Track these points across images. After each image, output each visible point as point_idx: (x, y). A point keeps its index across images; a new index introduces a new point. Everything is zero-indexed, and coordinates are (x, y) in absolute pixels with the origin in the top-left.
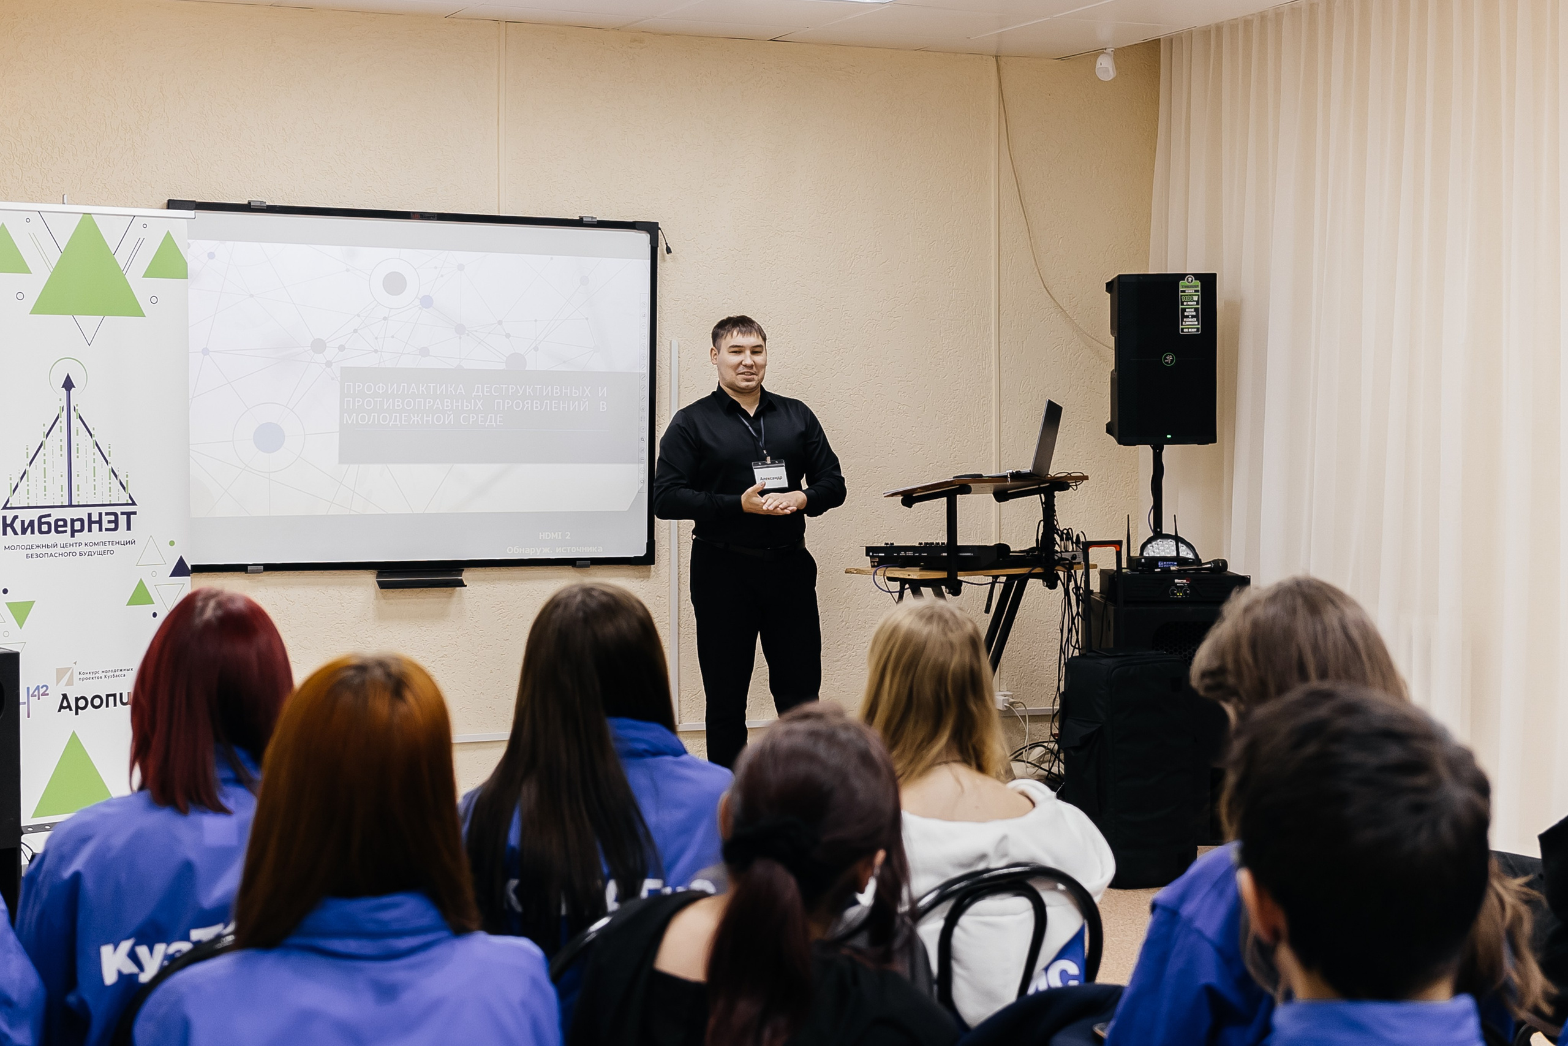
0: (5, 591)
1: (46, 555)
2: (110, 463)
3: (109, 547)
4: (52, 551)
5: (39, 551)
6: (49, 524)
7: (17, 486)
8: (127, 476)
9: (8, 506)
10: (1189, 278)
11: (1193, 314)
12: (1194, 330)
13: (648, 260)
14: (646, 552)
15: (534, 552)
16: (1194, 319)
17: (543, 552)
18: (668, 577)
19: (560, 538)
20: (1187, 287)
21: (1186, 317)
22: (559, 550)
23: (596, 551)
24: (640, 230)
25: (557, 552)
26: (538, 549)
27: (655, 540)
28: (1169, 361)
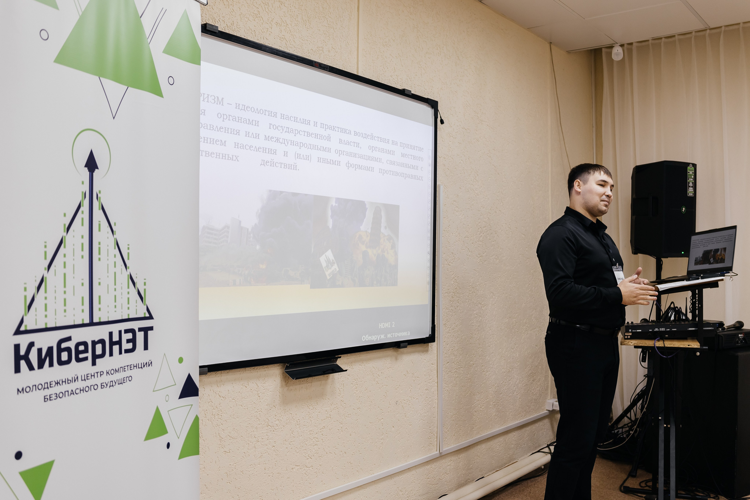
0: (18, 455)
1: (67, 393)
2: (129, 268)
3: (128, 373)
4: (72, 386)
5: (57, 389)
6: (68, 350)
7: (33, 300)
8: (145, 284)
9: (22, 328)
10: (691, 165)
11: (692, 185)
12: (692, 194)
13: (432, 126)
14: (431, 334)
15: (376, 339)
16: (692, 188)
17: (381, 338)
18: (436, 350)
19: (390, 327)
20: (690, 170)
21: (690, 187)
22: (389, 336)
23: (407, 335)
24: (429, 105)
25: (388, 337)
26: (379, 336)
27: (435, 325)
28: (683, 210)
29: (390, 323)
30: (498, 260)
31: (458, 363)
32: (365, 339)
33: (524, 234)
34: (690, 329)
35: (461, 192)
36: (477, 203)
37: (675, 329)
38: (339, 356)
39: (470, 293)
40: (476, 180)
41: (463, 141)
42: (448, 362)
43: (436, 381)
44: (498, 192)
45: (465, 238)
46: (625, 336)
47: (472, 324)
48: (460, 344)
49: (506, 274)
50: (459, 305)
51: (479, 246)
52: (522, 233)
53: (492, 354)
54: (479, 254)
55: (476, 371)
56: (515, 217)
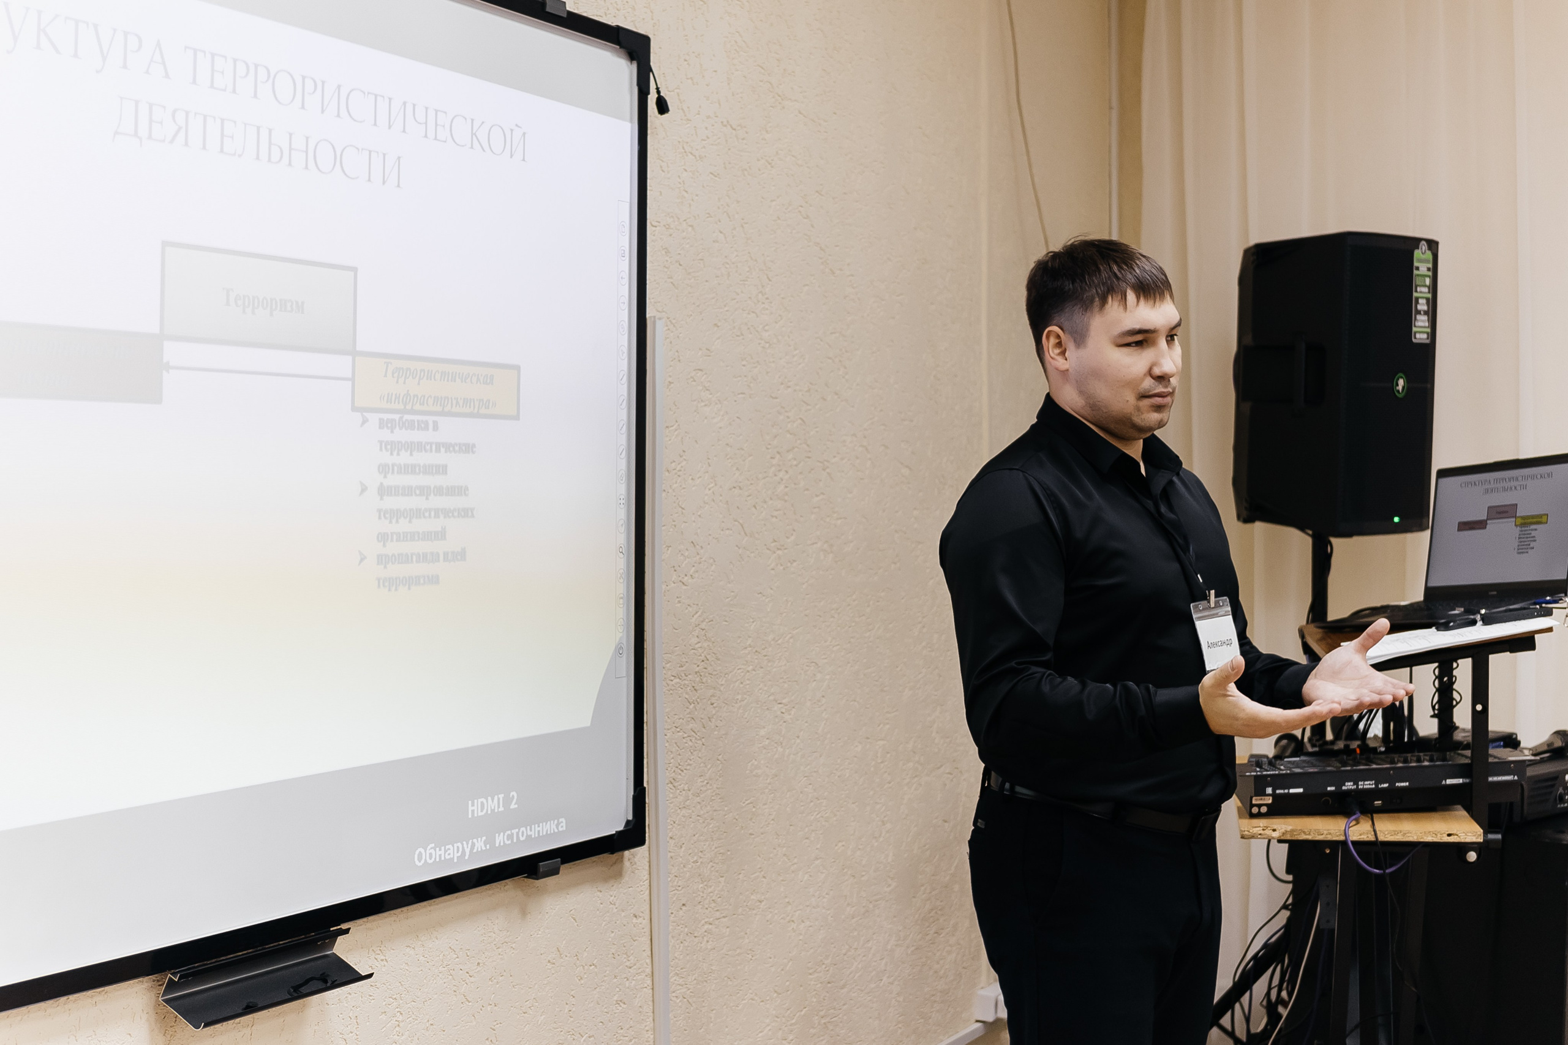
10: (1424, 246)
11: (1425, 308)
12: (1425, 336)
13: (631, 121)
14: (630, 818)
15: (459, 854)
16: (1425, 318)
17: (475, 851)
18: (647, 868)
19: (501, 809)
20: (1420, 261)
21: (1418, 312)
22: (500, 839)
23: (556, 831)
24: (621, 50)
25: (497, 845)
26: (467, 844)
27: (645, 788)
28: (1400, 388)
29: (501, 796)
30: (831, 555)
31: (713, 905)
32: (426, 860)
33: (907, 467)
34: (1449, 782)
35: (719, 338)
36: (767, 373)
37: (1406, 782)
38: (344, 926)
39: (748, 671)
40: (766, 296)
41: (725, 168)
42: (684, 905)
43: (649, 970)
44: (831, 333)
45: (730, 489)
46: (1252, 806)
47: (754, 773)
48: (720, 839)
49: (854, 601)
50: (714, 712)
51: (776, 513)
52: (902, 464)
53: (817, 862)
54: (775, 541)
55: (769, 923)
56: (881, 411)
